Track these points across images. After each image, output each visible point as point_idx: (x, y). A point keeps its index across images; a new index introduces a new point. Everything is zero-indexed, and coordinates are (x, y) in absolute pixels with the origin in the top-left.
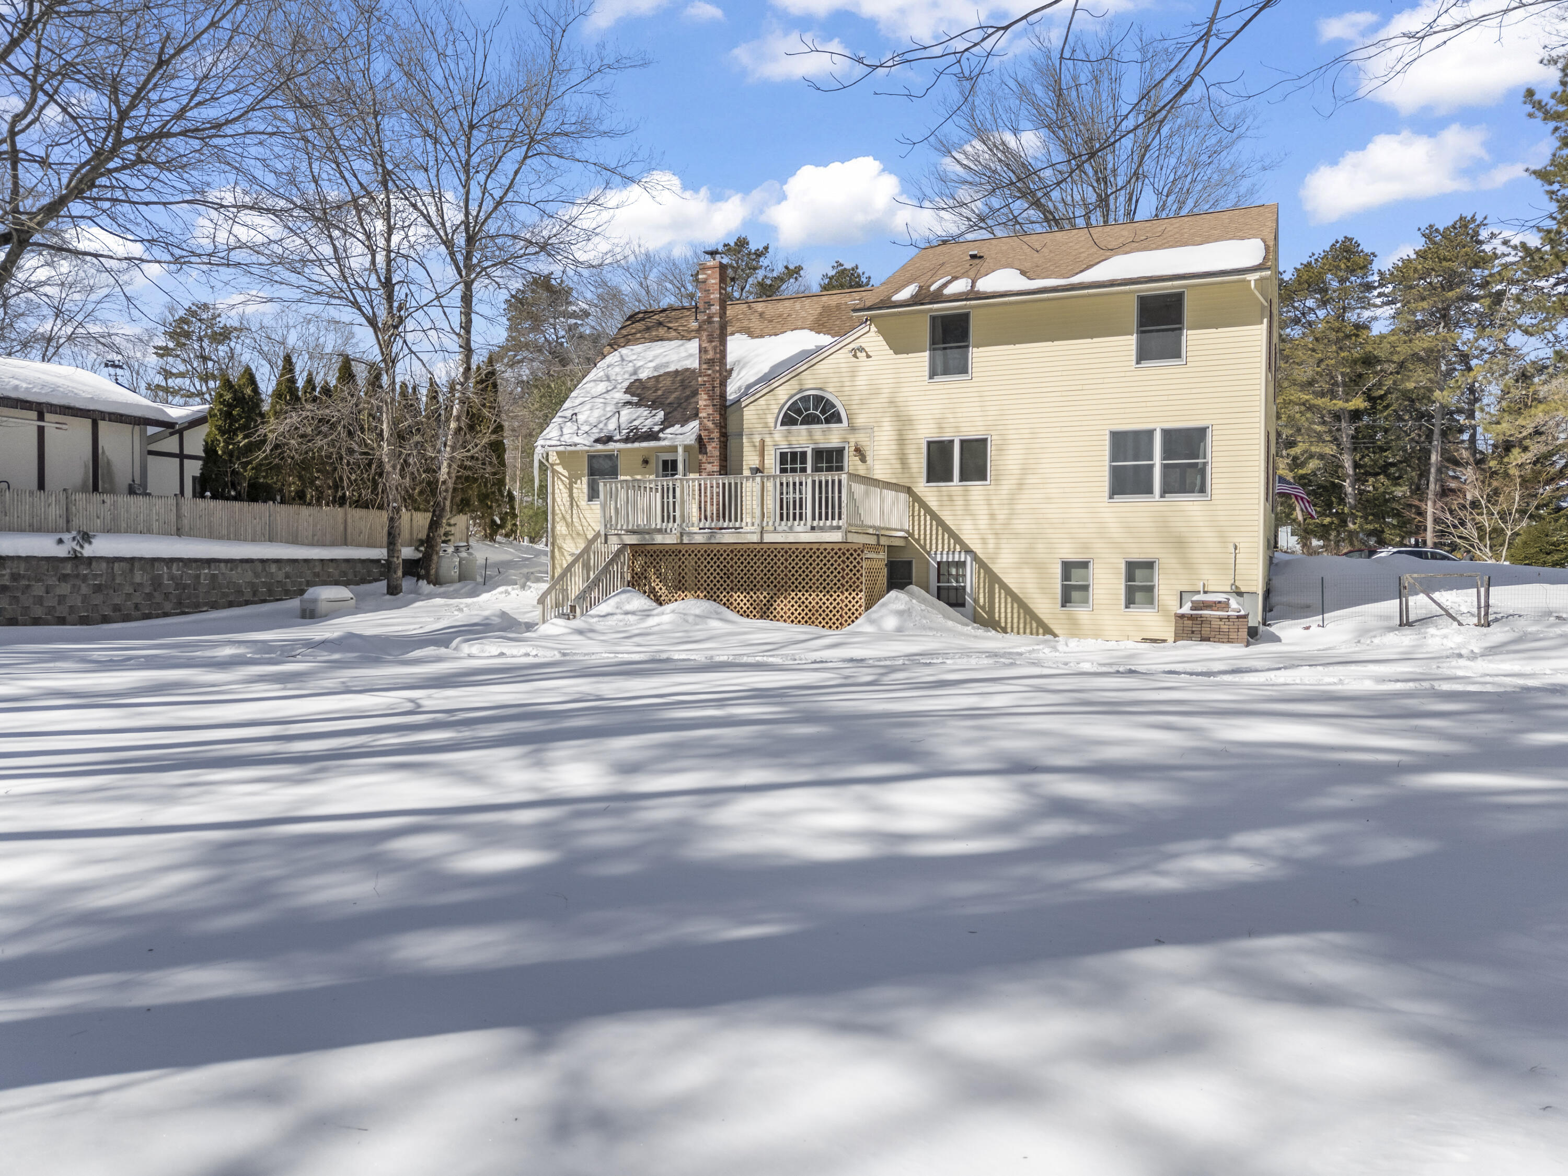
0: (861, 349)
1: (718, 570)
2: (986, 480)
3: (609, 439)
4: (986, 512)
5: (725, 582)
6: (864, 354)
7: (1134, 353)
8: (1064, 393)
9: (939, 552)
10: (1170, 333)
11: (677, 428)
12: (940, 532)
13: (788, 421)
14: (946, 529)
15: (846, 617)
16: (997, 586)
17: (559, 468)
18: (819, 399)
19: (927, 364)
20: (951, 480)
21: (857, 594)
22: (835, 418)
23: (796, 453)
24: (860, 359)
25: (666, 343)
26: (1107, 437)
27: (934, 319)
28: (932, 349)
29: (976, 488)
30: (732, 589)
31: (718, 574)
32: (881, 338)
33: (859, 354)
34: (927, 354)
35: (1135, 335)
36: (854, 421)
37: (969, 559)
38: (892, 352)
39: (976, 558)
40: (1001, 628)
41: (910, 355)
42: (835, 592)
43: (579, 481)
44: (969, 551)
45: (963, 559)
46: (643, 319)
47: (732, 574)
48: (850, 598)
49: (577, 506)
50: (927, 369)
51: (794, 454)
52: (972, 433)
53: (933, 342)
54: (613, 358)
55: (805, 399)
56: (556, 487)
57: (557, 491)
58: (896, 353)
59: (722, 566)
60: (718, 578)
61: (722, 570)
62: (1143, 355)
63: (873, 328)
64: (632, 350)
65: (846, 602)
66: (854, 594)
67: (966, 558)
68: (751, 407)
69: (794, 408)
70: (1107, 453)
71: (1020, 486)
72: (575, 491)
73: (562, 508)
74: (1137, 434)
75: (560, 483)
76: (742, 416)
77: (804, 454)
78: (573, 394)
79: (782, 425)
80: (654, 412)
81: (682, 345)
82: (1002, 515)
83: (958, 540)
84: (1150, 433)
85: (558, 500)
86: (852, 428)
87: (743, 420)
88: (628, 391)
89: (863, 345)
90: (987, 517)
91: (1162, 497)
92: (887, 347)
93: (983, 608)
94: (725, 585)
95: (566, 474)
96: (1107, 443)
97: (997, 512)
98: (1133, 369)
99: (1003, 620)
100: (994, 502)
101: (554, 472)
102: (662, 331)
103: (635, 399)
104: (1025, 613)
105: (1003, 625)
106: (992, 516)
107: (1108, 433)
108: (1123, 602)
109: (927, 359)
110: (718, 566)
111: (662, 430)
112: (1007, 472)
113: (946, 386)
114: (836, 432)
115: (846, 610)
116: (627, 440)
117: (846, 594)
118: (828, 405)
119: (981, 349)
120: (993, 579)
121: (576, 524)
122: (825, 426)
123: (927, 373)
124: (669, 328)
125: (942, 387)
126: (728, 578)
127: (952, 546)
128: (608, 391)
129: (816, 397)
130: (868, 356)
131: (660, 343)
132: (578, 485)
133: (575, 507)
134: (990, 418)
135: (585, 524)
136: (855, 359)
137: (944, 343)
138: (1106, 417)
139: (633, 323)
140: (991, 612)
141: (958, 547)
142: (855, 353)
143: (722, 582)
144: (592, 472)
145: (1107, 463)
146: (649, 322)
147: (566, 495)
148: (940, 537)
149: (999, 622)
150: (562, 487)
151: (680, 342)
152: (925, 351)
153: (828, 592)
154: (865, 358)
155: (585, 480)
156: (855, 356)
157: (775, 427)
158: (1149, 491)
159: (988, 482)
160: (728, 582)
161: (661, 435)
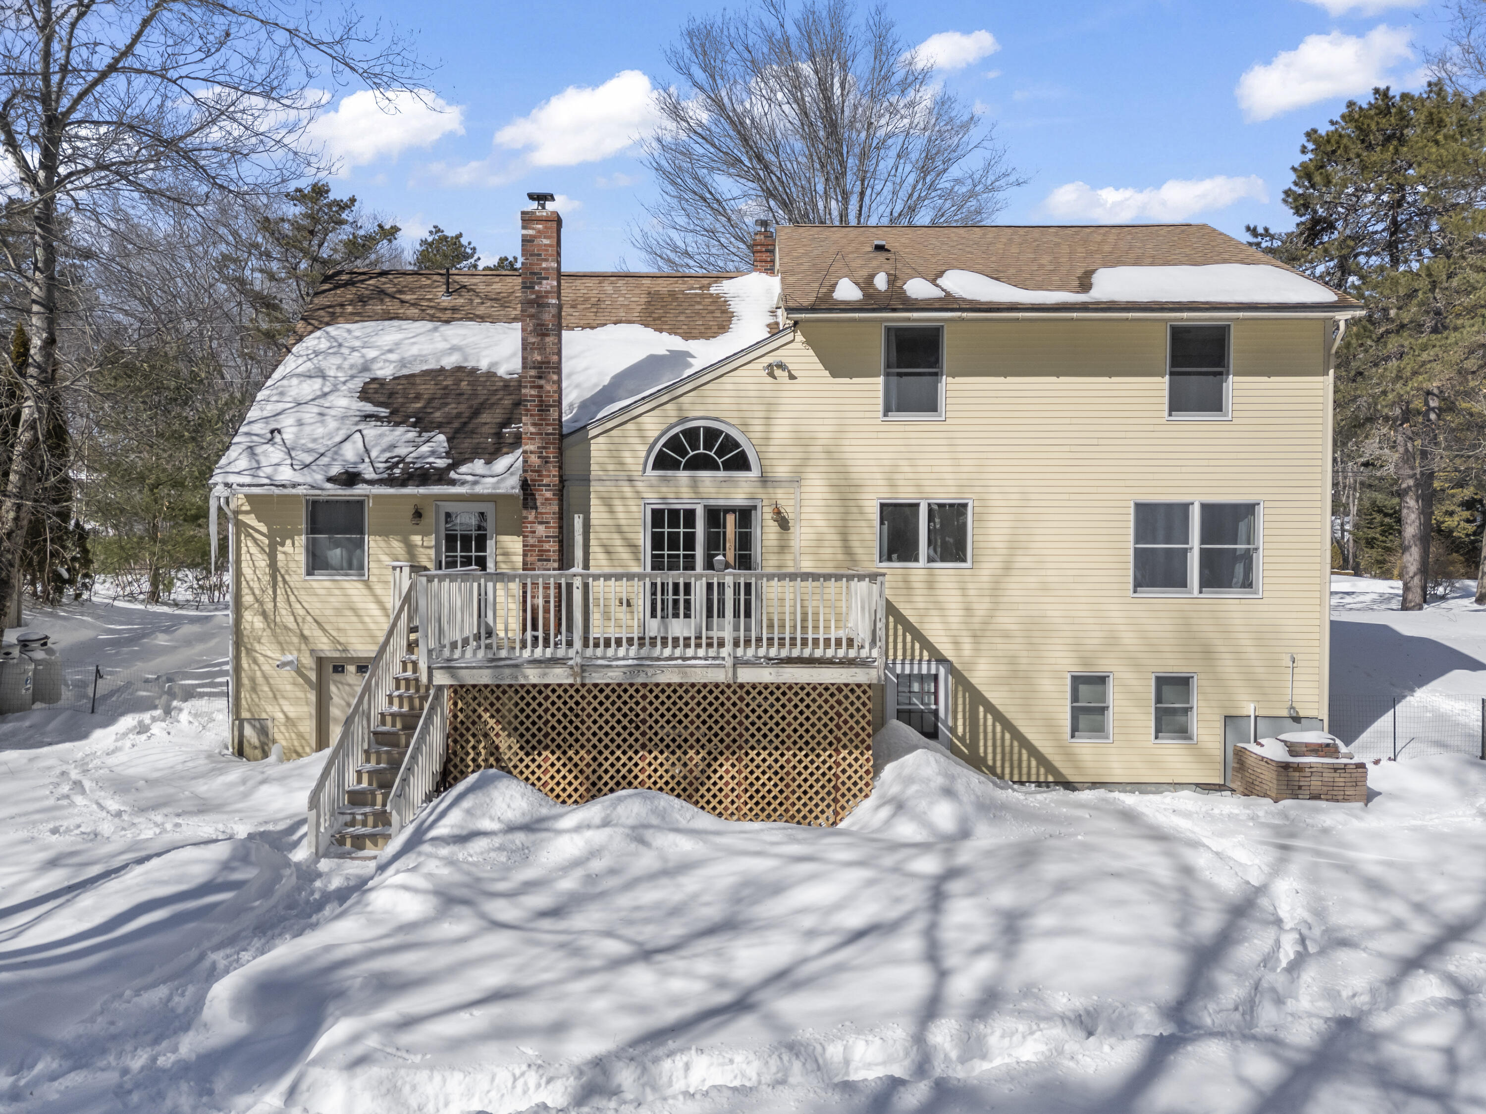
0: (781, 366)
1: (619, 716)
2: (964, 560)
3: (351, 478)
4: (960, 606)
5: (631, 734)
6: (786, 374)
7: (1166, 400)
8: (1073, 448)
9: (899, 661)
10: (1211, 378)
11: (478, 465)
12: (900, 632)
13: (662, 462)
14: (909, 627)
15: (843, 789)
16: (981, 709)
17: (250, 520)
18: (712, 434)
19: (881, 394)
20: (916, 560)
21: (862, 754)
22: (740, 463)
23: (677, 511)
24: (779, 380)
25: (405, 324)
26: (1132, 510)
27: (888, 330)
28: (887, 375)
29: (946, 571)
30: (643, 746)
31: (619, 722)
32: (811, 352)
33: (778, 372)
34: (881, 380)
35: (1167, 377)
36: (769, 469)
37: (942, 671)
38: (827, 373)
39: (952, 670)
40: (988, 767)
41: (855, 380)
42: (825, 750)
43: (288, 542)
44: (942, 660)
45: (933, 671)
46: (351, 283)
47: (644, 722)
48: (850, 759)
49: (285, 582)
50: (881, 401)
51: (674, 513)
52: (946, 495)
53: (888, 366)
54: (315, 341)
55: (691, 434)
56: (244, 550)
57: (245, 557)
58: (834, 375)
59: (625, 709)
60: (619, 728)
61: (625, 715)
62: (1177, 404)
63: (799, 337)
64: (349, 331)
65: (844, 765)
66: (856, 753)
67: (937, 669)
68: (600, 439)
69: (674, 443)
70: (1131, 531)
71: (1008, 568)
72: (280, 557)
73: (255, 585)
74: (1169, 507)
75: (250, 544)
76: (589, 451)
77: (690, 515)
78: (260, 396)
79: (655, 467)
80: (426, 435)
81: (436, 329)
82: (981, 607)
83: (926, 644)
84: (1185, 508)
85: (247, 570)
86: (764, 480)
87: (590, 458)
88: (365, 395)
89: (785, 360)
90: (961, 613)
91: (1201, 592)
92: (821, 366)
93: (962, 739)
94: (631, 740)
95: (264, 529)
96: (1132, 518)
97: (975, 606)
98: (1163, 421)
99: (990, 757)
100: (971, 592)
101: (240, 526)
102: (391, 305)
103: (383, 412)
104: (1021, 747)
105: (990, 763)
106: (968, 610)
107: (1132, 504)
108: (1153, 730)
109: (881, 387)
110: (619, 709)
111: (453, 466)
112: (989, 552)
113: (908, 428)
114: (744, 484)
115: (843, 778)
116: (390, 481)
117: (844, 753)
118: (730, 444)
119: (958, 380)
120: (977, 698)
121: (284, 612)
122: (721, 474)
123: (881, 408)
124: (402, 302)
125: (902, 428)
126: (637, 728)
127: (917, 653)
128: (325, 395)
129: (708, 430)
130: (792, 377)
131: (396, 323)
132: (288, 547)
133: (281, 584)
134: (964, 476)
135: (302, 612)
136: (770, 380)
137: (898, 367)
138: (1128, 483)
139: (336, 287)
140: (973, 745)
141: (926, 654)
142: (770, 370)
143: (625, 734)
144: (313, 528)
145: (1131, 545)
146: (363, 289)
147: (262, 562)
148: (900, 639)
149: (985, 759)
150: (254, 550)
151: (429, 325)
152: (878, 376)
153: (813, 750)
154: (787, 380)
155: (301, 540)
156: (771, 375)
157: (644, 471)
158: (1181, 582)
159: (968, 564)
160: (637, 734)
161: (452, 475)
